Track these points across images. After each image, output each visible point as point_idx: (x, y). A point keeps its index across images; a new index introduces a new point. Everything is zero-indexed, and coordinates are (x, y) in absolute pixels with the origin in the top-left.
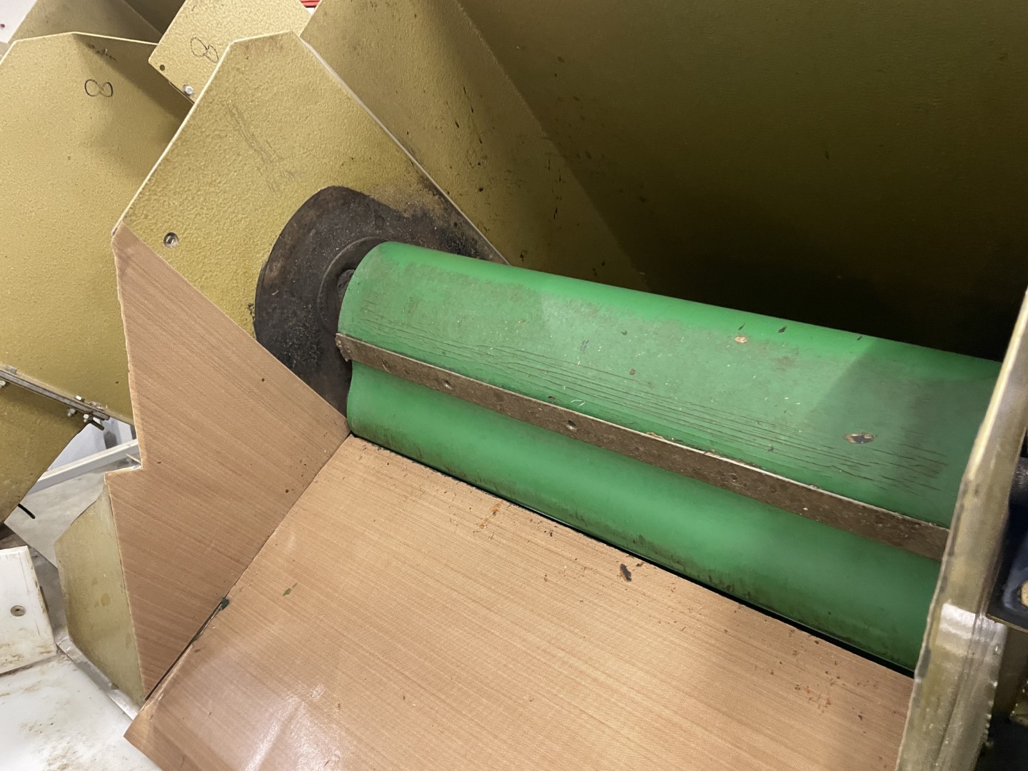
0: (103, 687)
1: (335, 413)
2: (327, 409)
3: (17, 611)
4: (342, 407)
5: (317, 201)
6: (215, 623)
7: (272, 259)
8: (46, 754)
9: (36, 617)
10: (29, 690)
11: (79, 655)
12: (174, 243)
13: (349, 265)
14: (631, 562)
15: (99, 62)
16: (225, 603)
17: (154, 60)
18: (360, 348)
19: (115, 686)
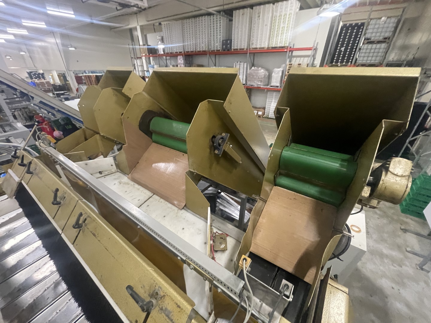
0: (124, 174)
1: (151, 139)
2: (150, 139)
3: (112, 165)
4: (151, 138)
5: (146, 112)
6: (137, 165)
7: (141, 119)
8: (118, 181)
9: (114, 166)
10: (114, 175)
11: (120, 171)
12: (129, 118)
13: (151, 120)
14: (184, 154)
15: (115, 91)
16: (138, 163)
17: (123, 91)
18: (153, 130)
19: (125, 174)
